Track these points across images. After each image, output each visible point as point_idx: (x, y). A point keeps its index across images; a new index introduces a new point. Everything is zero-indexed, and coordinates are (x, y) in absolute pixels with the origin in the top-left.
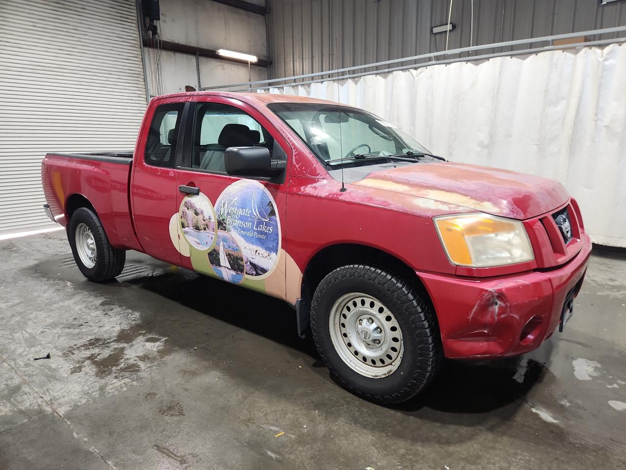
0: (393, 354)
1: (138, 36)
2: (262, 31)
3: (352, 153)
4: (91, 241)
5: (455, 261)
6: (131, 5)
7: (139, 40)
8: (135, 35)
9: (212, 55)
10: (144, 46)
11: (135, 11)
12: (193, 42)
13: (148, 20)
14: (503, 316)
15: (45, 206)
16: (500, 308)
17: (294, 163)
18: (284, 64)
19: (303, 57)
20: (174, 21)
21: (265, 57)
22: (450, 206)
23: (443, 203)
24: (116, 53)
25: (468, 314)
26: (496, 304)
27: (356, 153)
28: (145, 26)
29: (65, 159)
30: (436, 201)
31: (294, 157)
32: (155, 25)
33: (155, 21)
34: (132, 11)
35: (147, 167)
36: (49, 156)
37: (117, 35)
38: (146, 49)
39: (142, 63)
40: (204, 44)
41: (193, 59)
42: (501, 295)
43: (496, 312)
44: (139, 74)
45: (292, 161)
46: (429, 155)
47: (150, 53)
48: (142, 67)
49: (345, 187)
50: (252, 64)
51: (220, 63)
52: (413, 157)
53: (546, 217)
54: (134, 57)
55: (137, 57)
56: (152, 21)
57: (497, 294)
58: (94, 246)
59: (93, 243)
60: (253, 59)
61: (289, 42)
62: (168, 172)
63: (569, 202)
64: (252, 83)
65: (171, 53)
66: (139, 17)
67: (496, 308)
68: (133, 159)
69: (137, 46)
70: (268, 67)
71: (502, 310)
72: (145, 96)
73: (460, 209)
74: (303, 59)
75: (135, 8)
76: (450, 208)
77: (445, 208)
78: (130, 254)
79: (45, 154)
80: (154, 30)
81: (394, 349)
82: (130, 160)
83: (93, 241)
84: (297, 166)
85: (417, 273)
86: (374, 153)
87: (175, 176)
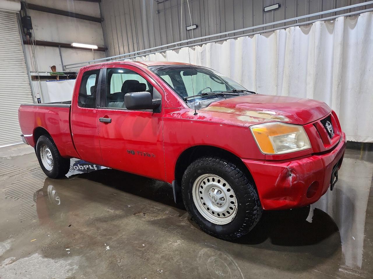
0: (231, 211)
1: (20, 39)
2: (100, 31)
3: (200, 93)
4: (50, 154)
5: (264, 152)
6: (15, 22)
7: (21, 41)
8: (18, 38)
9: (68, 46)
10: (24, 44)
11: (17, 25)
12: (56, 40)
13: (25, 30)
14: (295, 182)
15: (21, 136)
16: (293, 178)
17: (166, 100)
18: (114, 49)
19: (123, 45)
20: (43, 29)
21: (103, 46)
22: (259, 119)
23: (254, 118)
24: (6, 49)
25: (274, 183)
26: (290, 175)
27: (202, 92)
28: (24, 33)
29: (31, 107)
30: (251, 117)
31: (166, 97)
32: (31, 32)
33: (30, 30)
34: (15, 25)
35: (80, 109)
36: (22, 106)
37: (6, 39)
38: (26, 46)
39: (23, 54)
40: (63, 41)
41: (57, 50)
42: (293, 170)
43: (291, 180)
44: (22, 60)
45: (165, 99)
46: (246, 91)
47: (28, 48)
48: (23, 56)
49: (197, 112)
50: (94, 50)
51: (74, 51)
52: (237, 92)
53: (317, 122)
54: (18, 50)
55: (20, 51)
56: (28, 29)
57: (290, 170)
58: (51, 157)
59: (51, 155)
60: (96, 47)
61: (115, 37)
62: (92, 110)
63: (331, 113)
64: (95, 60)
65: (43, 47)
66: (20, 28)
67: (290, 178)
68: (71, 104)
69: (20, 44)
70: (105, 51)
71: (294, 179)
72: (27, 72)
73: (265, 120)
74: (123, 46)
75: (17, 23)
76: (259, 120)
77: (256, 121)
78: (73, 161)
79: (20, 104)
80: (30, 35)
81: (231, 208)
82: (69, 105)
83: (51, 154)
84: (168, 102)
85: (242, 160)
86: (214, 92)
87: (96, 112)
